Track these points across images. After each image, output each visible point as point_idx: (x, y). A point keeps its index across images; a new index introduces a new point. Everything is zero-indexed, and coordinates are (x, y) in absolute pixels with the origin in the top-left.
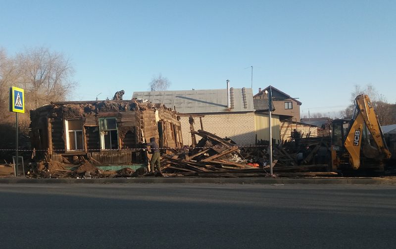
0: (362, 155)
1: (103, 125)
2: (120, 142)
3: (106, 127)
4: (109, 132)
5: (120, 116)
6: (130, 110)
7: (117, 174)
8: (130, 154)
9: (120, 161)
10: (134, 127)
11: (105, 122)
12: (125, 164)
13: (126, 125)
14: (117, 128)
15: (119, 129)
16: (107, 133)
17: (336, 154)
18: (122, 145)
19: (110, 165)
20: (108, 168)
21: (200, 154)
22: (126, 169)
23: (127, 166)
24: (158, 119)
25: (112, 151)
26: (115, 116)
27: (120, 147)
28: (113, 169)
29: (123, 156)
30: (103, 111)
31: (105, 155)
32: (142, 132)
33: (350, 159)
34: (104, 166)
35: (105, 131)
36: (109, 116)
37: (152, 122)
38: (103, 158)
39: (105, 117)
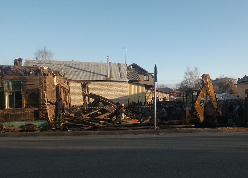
0: (205, 113)
1: (9, 86)
2: (24, 101)
3: (11, 88)
4: (13, 93)
5: (25, 79)
6: (35, 75)
7: (21, 129)
8: (33, 112)
9: (23, 118)
10: (38, 90)
11: (11, 84)
12: (29, 120)
13: (30, 88)
14: (22, 90)
15: (23, 91)
16: (12, 93)
17: (189, 112)
18: (25, 104)
19: (13, 121)
20: (12, 124)
21: (94, 112)
22: (29, 125)
23: (30, 122)
24: (56, 84)
25: (16, 109)
26: (21, 79)
27: (23, 106)
28: (17, 125)
29: (26, 114)
30: (9, 74)
31: (9, 113)
32: (45, 93)
33: (198, 116)
34: (7, 122)
35: (10, 92)
36: (14, 79)
37: (52, 86)
38: (7, 115)
39: (10, 80)
